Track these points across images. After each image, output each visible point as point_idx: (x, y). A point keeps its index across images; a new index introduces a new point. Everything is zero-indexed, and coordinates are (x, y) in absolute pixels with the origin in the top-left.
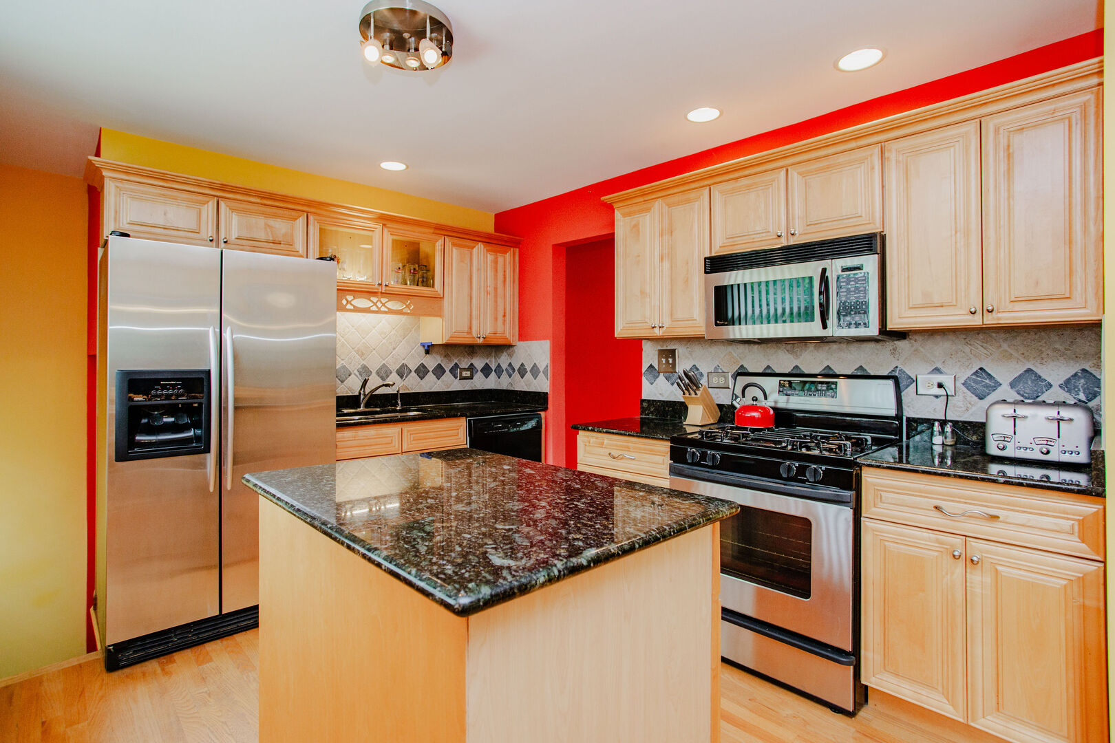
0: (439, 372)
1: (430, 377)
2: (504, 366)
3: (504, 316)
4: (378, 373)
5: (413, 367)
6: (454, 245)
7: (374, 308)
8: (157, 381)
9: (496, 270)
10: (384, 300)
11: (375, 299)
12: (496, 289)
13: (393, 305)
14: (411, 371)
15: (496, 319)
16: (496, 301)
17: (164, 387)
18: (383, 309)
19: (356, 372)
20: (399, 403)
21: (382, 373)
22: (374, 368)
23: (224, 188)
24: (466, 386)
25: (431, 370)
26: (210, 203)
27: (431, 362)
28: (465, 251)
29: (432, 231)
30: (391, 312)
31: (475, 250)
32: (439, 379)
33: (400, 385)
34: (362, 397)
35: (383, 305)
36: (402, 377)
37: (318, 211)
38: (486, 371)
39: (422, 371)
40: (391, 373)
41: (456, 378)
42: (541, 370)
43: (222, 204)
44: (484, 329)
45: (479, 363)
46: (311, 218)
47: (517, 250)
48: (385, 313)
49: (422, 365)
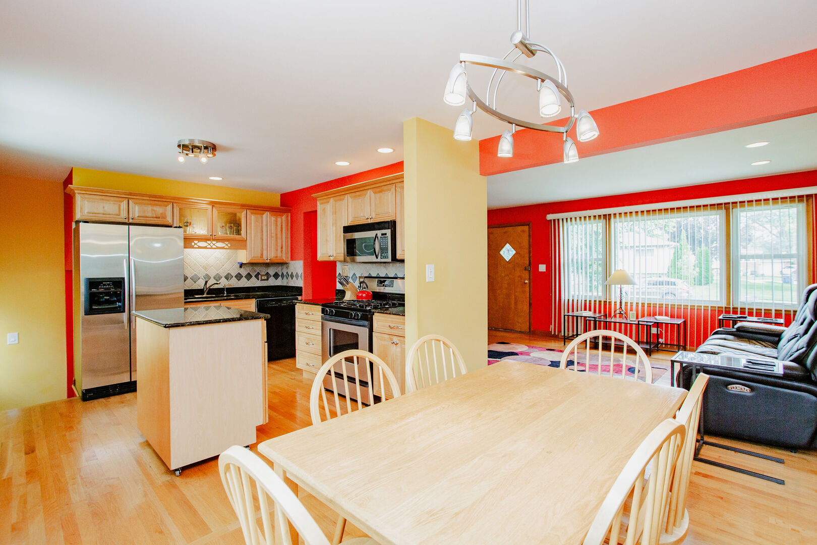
0: (249, 276)
1: (244, 280)
2: (285, 274)
3: (282, 248)
4: (214, 278)
5: (234, 274)
6: (252, 213)
7: (209, 246)
8: (101, 282)
9: (277, 225)
10: (214, 242)
11: (209, 242)
12: (276, 235)
13: (220, 244)
14: (232, 277)
15: (277, 250)
16: (277, 241)
17: (104, 285)
18: (214, 247)
19: (202, 277)
20: (225, 292)
21: (217, 278)
22: (212, 275)
23: (131, 194)
24: (265, 284)
25: (244, 277)
26: (125, 201)
27: (244, 272)
28: (259, 216)
29: (239, 207)
30: (218, 248)
31: (264, 216)
32: (248, 280)
33: (224, 283)
34: (205, 289)
35: (214, 244)
36: (227, 280)
37: (178, 202)
38: (276, 276)
39: (239, 277)
40: (222, 277)
41: (258, 279)
42: (299, 275)
43: (130, 201)
44: (270, 255)
45: (272, 271)
46: (175, 205)
47: (289, 214)
48: (215, 248)
49: (239, 273)
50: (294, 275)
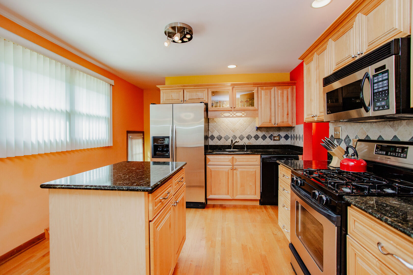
0: (264, 137)
1: (260, 139)
2: (293, 136)
3: (288, 114)
4: (239, 138)
5: (253, 136)
6: (262, 89)
7: (231, 116)
8: (159, 139)
9: (283, 96)
10: (234, 113)
11: (231, 113)
12: (283, 104)
13: (239, 114)
14: (252, 137)
15: (283, 116)
16: (283, 109)
17: (160, 141)
18: (234, 116)
19: (231, 137)
20: (246, 148)
21: (241, 138)
22: (238, 135)
24: (277, 143)
25: (260, 137)
26: (181, 91)
27: (260, 134)
28: (268, 91)
29: (253, 86)
30: (237, 117)
31: (273, 90)
32: (264, 140)
33: (246, 142)
34: (232, 145)
35: (234, 114)
36: (248, 139)
38: (287, 137)
39: (257, 137)
40: (244, 138)
41: (272, 140)
42: (301, 137)
43: (185, 91)
44: (279, 121)
45: (283, 134)
46: (209, 89)
47: (295, 87)
48: (235, 117)
49: (257, 135)
50: (298, 136)
